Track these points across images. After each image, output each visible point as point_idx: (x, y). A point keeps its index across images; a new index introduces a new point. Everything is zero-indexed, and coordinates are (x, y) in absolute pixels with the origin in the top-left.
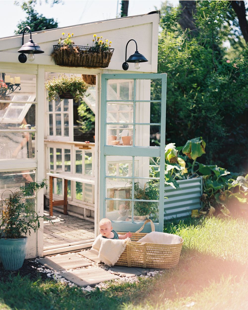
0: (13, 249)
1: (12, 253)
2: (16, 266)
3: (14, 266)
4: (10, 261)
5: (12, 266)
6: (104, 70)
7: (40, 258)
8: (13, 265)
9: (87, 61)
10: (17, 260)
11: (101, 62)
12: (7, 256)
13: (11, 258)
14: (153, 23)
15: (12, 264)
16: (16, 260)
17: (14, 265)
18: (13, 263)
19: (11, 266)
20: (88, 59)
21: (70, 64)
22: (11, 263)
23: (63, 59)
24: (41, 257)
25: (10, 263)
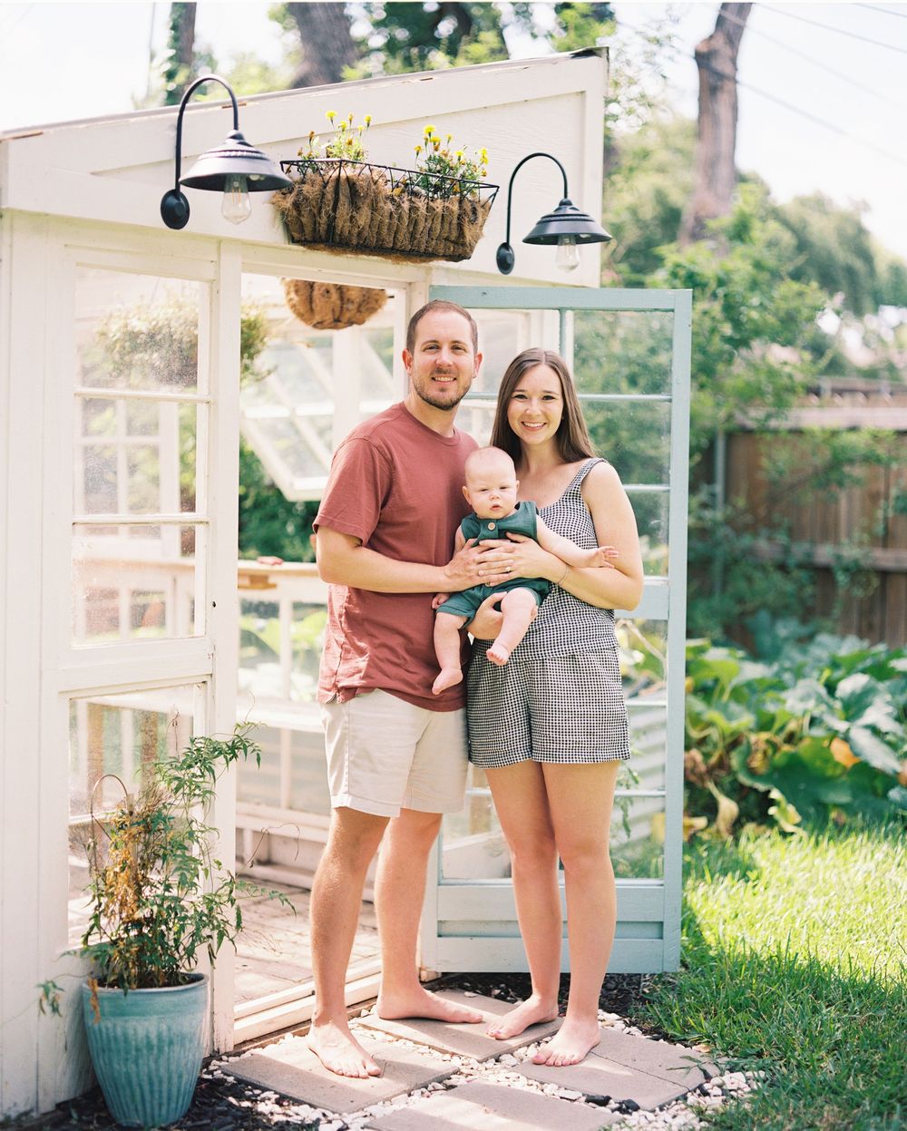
0: (165, 1034)
1: (160, 1050)
2: (173, 1105)
3: (169, 1104)
4: (151, 1084)
5: (160, 1105)
6: (434, 272)
7: (224, 1058)
8: (165, 1100)
9: (411, 229)
10: (180, 1077)
11: (454, 235)
12: (137, 1065)
13: (157, 1070)
14: (588, 94)
15: (160, 1097)
16: (175, 1080)
17: (169, 1099)
18: (165, 1095)
19: (153, 1109)
20: (416, 224)
21: (355, 242)
22: (156, 1096)
23: (332, 220)
24: (228, 1055)
25: (152, 1092)
